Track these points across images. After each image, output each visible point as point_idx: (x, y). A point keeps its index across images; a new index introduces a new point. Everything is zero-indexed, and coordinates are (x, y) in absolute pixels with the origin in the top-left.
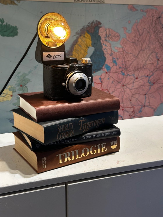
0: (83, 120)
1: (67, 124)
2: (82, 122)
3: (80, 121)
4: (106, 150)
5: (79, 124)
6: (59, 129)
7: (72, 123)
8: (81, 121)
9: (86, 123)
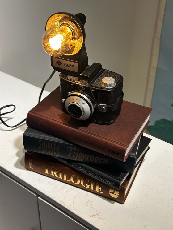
0: (74, 148)
1: (52, 144)
2: (71, 150)
3: (69, 147)
4: (102, 193)
5: (68, 151)
6: (41, 144)
7: (58, 146)
8: (71, 148)
9: (77, 153)
